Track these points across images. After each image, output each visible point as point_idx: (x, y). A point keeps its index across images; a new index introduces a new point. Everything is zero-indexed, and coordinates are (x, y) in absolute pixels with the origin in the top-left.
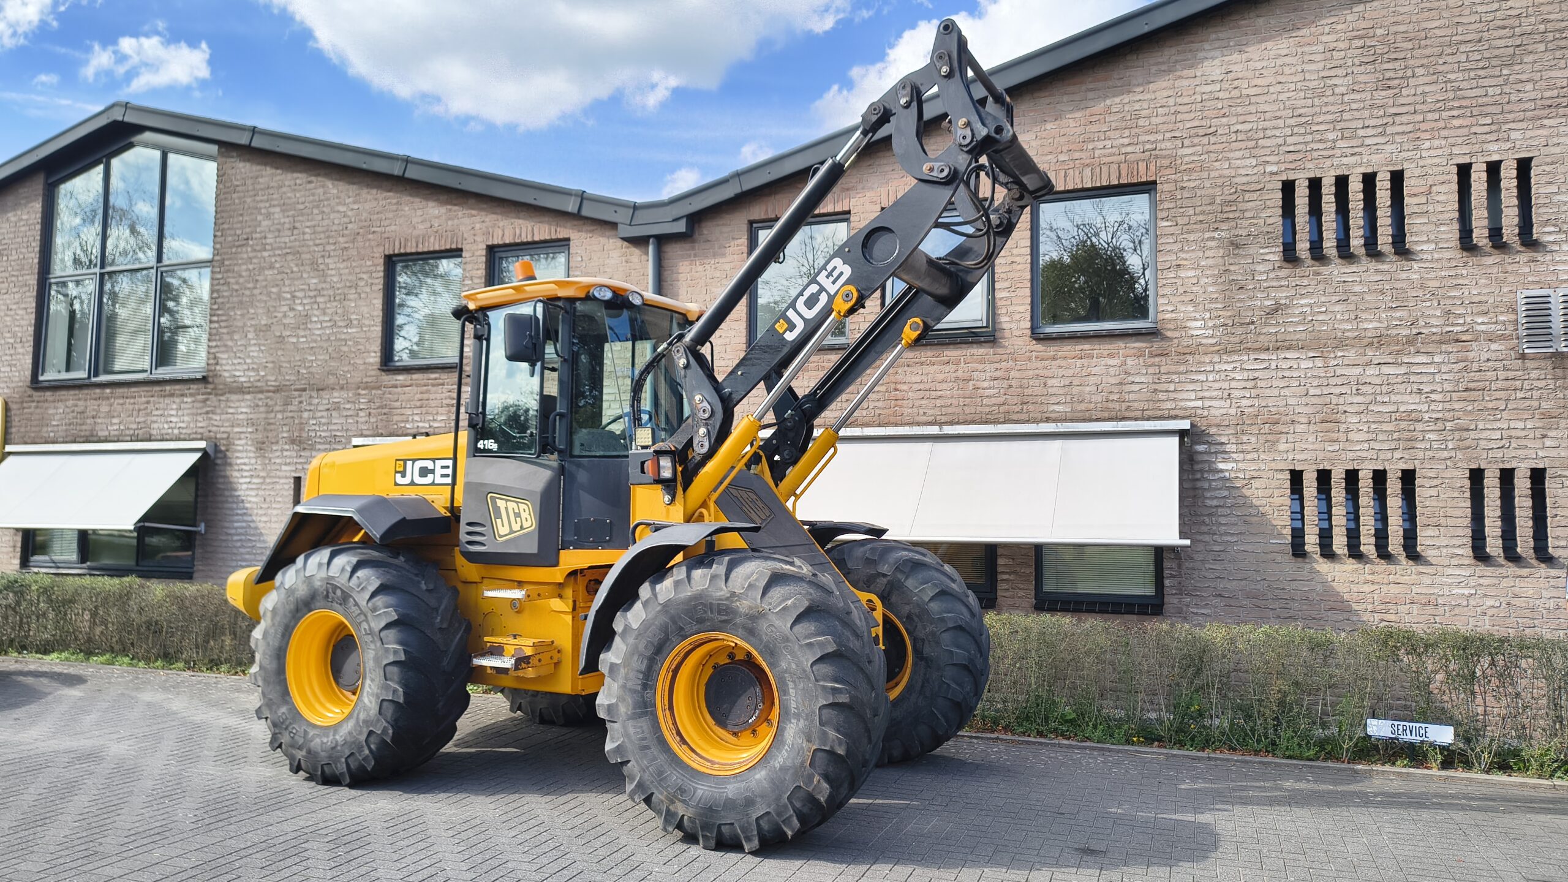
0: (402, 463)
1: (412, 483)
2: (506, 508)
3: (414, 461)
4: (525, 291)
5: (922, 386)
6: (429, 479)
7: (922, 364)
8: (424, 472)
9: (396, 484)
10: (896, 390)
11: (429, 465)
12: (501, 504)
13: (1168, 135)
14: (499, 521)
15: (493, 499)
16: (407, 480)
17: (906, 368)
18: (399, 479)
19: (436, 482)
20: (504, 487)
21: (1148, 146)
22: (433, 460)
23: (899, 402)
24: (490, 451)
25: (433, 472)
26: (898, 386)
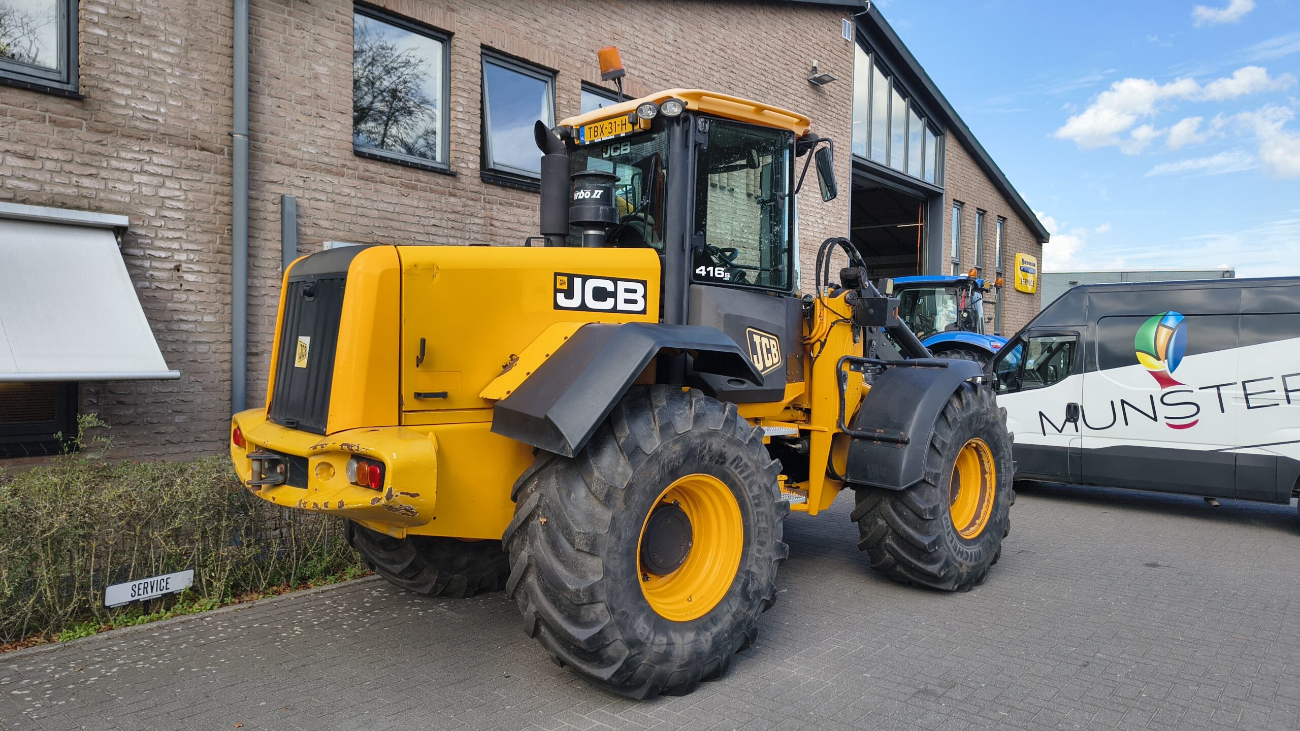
0: (565, 279)
1: (583, 307)
2: (761, 343)
3: (585, 278)
4: (763, 115)
5: (510, 226)
6: (609, 304)
7: (511, 205)
8: (600, 294)
9: (557, 306)
10: (492, 225)
11: (609, 286)
12: (756, 338)
13: (650, 71)
14: (755, 357)
15: (751, 333)
16: (576, 302)
17: (500, 207)
18: (561, 299)
19: (618, 308)
20: (760, 321)
21: (641, 74)
22: (615, 281)
23: (494, 238)
24: (721, 280)
25: (614, 295)
26: (494, 222)
